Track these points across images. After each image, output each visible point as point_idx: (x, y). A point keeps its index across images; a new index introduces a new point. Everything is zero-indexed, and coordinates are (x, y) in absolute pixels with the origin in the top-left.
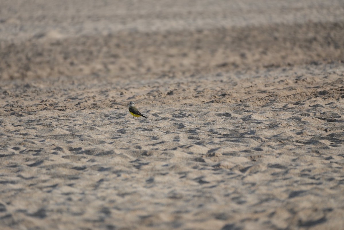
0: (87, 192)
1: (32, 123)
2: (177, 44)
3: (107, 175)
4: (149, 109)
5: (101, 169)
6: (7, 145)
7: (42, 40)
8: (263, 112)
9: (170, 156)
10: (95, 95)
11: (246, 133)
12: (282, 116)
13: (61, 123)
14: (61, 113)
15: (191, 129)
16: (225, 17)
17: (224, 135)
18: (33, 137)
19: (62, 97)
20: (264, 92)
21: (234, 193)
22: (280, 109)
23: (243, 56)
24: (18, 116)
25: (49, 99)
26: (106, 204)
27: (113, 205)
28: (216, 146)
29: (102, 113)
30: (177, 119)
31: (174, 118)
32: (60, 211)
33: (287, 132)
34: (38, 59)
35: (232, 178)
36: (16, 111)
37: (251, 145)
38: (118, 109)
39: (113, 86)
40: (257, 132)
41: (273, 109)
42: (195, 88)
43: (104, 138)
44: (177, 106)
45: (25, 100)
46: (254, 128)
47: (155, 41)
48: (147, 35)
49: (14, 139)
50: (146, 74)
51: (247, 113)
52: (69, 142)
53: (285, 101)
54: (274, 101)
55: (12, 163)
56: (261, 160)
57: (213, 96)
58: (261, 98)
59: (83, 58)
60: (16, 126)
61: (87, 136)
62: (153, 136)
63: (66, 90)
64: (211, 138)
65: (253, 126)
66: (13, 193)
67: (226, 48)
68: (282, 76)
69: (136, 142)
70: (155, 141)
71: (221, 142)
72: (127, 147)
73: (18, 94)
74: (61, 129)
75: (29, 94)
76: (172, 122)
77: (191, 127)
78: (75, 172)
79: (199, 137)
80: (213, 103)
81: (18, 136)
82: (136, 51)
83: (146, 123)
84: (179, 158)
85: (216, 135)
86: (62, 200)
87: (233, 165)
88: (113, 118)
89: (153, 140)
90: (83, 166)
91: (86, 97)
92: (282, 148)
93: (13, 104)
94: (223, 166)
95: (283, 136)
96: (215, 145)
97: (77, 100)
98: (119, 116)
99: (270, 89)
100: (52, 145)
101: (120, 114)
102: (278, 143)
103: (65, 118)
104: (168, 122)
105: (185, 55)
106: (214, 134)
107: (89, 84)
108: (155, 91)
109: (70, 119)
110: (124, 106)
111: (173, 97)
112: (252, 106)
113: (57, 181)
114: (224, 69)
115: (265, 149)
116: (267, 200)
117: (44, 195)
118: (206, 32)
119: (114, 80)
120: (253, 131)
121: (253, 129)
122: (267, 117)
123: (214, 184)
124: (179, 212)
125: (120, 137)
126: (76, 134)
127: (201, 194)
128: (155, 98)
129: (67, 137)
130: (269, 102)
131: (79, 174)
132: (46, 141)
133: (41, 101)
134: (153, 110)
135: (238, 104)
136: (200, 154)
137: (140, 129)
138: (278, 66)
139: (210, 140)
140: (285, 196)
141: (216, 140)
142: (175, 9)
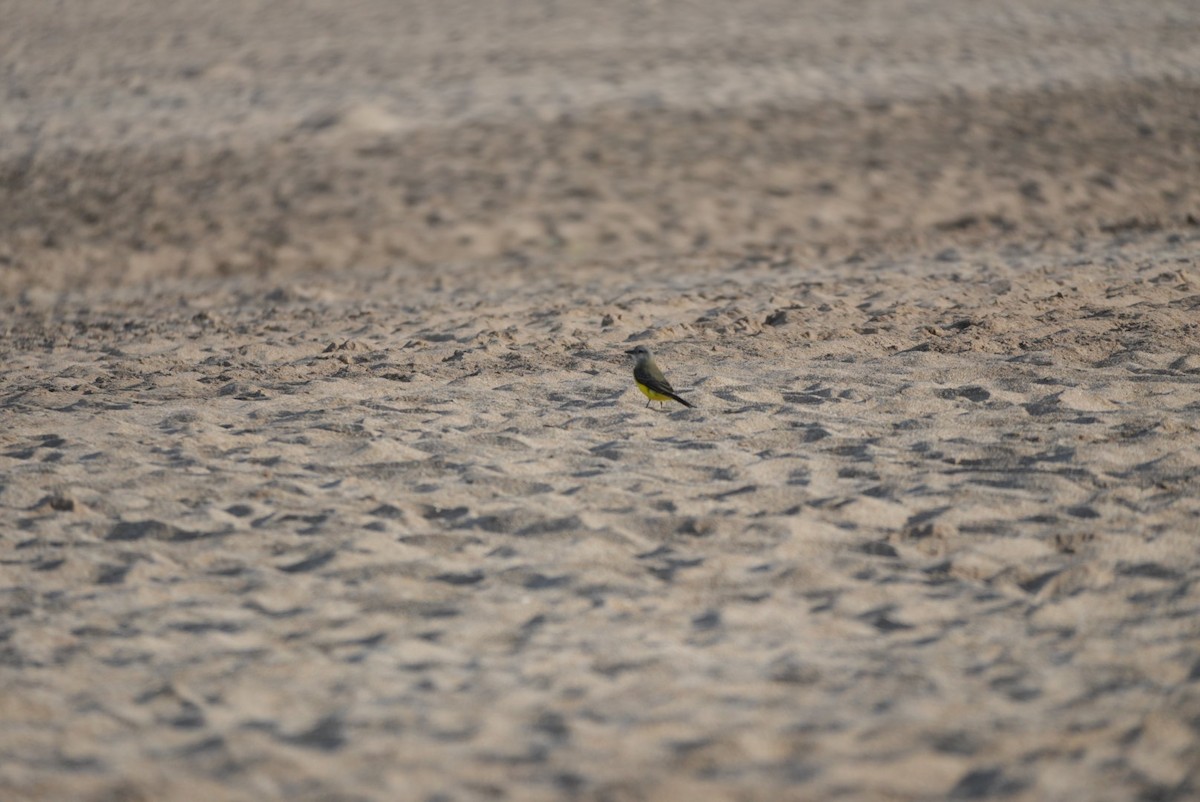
0: (486, 661)
1: (296, 424)
2: (798, 150)
3: (555, 602)
4: (702, 372)
5: (536, 582)
6: (209, 499)
7: (328, 139)
8: (1101, 383)
9: (776, 535)
10: (514, 326)
11: (1042, 457)
12: (1167, 399)
13: (395, 421)
14: (394, 388)
15: (850, 444)
16: (966, 56)
17: (963, 462)
18: (300, 471)
19: (398, 334)
20: (1105, 313)
21: (1001, 660)
22: (1161, 372)
23: (1030, 191)
24: (245, 399)
25: (355, 341)
26: (551, 701)
27: (578, 705)
28: (936, 502)
29: (538, 388)
30: (802, 408)
31: (789, 405)
32: (391, 726)
33: (1183, 453)
34: (317, 205)
35: (992, 612)
36: (239, 380)
37: (1056, 498)
38: (594, 373)
39: (576, 295)
40: (1078, 454)
41: (1133, 374)
42: (864, 302)
43: (547, 474)
44: (799, 364)
45: (270, 343)
46: (1069, 440)
47: (723, 141)
48: (697, 117)
49: (231, 479)
50: (692, 255)
51: (1043, 386)
52: (425, 488)
53: (1175, 345)
54: (1138, 347)
55: (224, 561)
56: (1093, 550)
57: (926, 328)
58: (1091, 335)
59: (472, 201)
60: (239, 433)
61: (488, 467)
62: (716, 466)
63: (411, 311)
64: (918, 473)
65: (1064, 433)
66: (228, 664)
67: (971, 165)
68: (1166, 261)
69: (658, 489)
70: (725, 485)
71: (952, 486)
72: (627, 503)
73: (246, 325)
74: (397, 443)
75: (285, 324)
76: (781, 418)
77: (850, 437)
78: (443, 591)
79: (878, 469)
80: (927, 354)
81: (246, 467)
82: (656, 173)
83: (692, 421)
84: (807, 542)
85: (938, 462)
86: (401, 686)
87: (994, 568)
88: (577, 403)
89: (717, 482)
90: (474, 572)
91: (483, 332)
92: (1168, 509)
93: (228, 358)
94: (961, 570)
95: (1171, 467)
96: (932, 498)
97: (452, 342)
98: (596, 398)
99: (1124, 303)
100: (362, 499)
101: (601, 391)
102: (1151, 491)
103: (411, 404)
104: (770, 417)
105: (827, 189)
106: (928, 461)
107: (491, 287)
108: (723, 311)
109: (426, 408)
110: (617, 365)
111: (786, 331)
112: (1060, 364)
113: (382, 621)
114: (963, 236)
115: (1108, 510)
116: (1113, 687)
117: (338, 672)
118: (900, 110)
119: (581, 276)
120: (1067, 449)
121: (1067, 442)
122: (1115, 403)
123: (930, 631)
124: (807, 729)
125: (602, 470)
126: (447, 460)
127: (883, 667)
128: (723, 337)
129: (415, 472)
130: (1123, 348)
131: (460, 597)
132: (344, 484)
133: (326, 347)
134: (717, 378)
135: (1012, 356)
136: (880, 530)
137: (670, 444)
138: (1153, 227)
139: (914, 481)
140: (1176, 673)
141: (938, 482)
142: (793, 30)
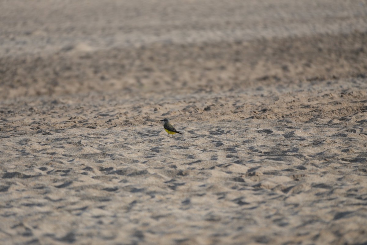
0: (119, 215)
1: (60, 142)
2: (214, 56)
3: (140, 197)
4: (184, 126)
5: (134, 190)
6: (34, 165)
7: (70, 54)
8: (307, 128)
9: (207, 175)
10: (127, 111)
11: (289, 151)
12: (327, 133)
13: (91, 141)
14: (90, 131)
15: (230, 147)
16: (265, 27)
17: (265, 153)
18: (62, 156)
19: (92, 114)
20: (308, 106)
21: (276, 214)
22: (325, 125)
23: (285, 68)
24: (45, 134)
25: (78, 116)
26: (138, 227)
27: (147, 228)
28: (256, 165)
29: (135, 130)
30: (215, 136)
31: (211, 135)
32: (90, 235)
33: (332, 149)
34: (67, 74)
35: (274, 199)
36: (43, 129)
37: (293, 163)
38: (152, 126)
39: (146, 101)
40: (300, 150)
41: (316, 125)
42: (234, 103)
43: (137, 157)
44: (214, 123)
45: (52, 117)
46: (297, 145)
47: (191, 54)
48: (183, 46)
49: (41, 159)
50: (181, 89)
51: (289, 129)
52: (100, 162)
53: (329, 116)
54: (318, 117)
55: (38, 184)
56: (305, 179)
57: (253, 111)
58: (304, 113)
59: (114, 72)
60: (43, 145)
61: (119, 155)
62: (189, 154)
63: (96, 107)
64: (251, 156)
65: (295, 144)
66: (40, 216)
67: (267, 60)
68: (326, 90)
69: (171, 161)
70: (192, 160)
71: (261, 160)
72: (162, 166)
73: (45, 111)
74: (91, 148)
75: (57, 111)
76: (209, 139)
77: (230, 145)
78: (106, 193)
79: (239, 155)
80: (253, 119)
81: (45, 155)
82: (171, 64)
83: (182, 140)
84: (217, 177)
85: (257, 153)
86: (92, 223)
87: (274, 185)
88: (146, 135)
89: (189, 159)
90: (115, 187)
91: (118, 113)
92: (327, 167)
93: (40, 122)
94: (264, 186)
95: (328, 154)
96: (255, 163)
97: (108, 116)
98: (152, 134)
99: (314, 103)
100: (81, 165)
101: (154, 131)
102: (322, 161)
103: (96, 136)
104: (205, 139)
105: (223, 68)
106: (254, 152)
107: (120, 99)
108: (191, 106)
109: (100, 137)
110: (159, 123)
111: (210, 112)
112: (294, 122)
113: (87, 203)
114: (265, 82)
115: (309, 167)
116: (310, 222)
117: (73, 218)
118: (245, 44)
119: (148, 95)
120: (296, 148)
121: (296, 146)
122: (311, 134)
123: (254, 205)
124: (217, 235)
125: (154, 155)
126: (107, 153)
127: (240, 216)
128: (191, 114)
129: (97, 156)
130: (313, 117)
131: (111, 195)
132: (75, 160)
133: (69, 118)
134: (189, 127)
135: (280, 120)
136: (239, 174)
137: (175, 148)
138: (322, 79)
139: (249, 158)
140: (330, 218)
141: (257, 159)
142: (213, 19)
